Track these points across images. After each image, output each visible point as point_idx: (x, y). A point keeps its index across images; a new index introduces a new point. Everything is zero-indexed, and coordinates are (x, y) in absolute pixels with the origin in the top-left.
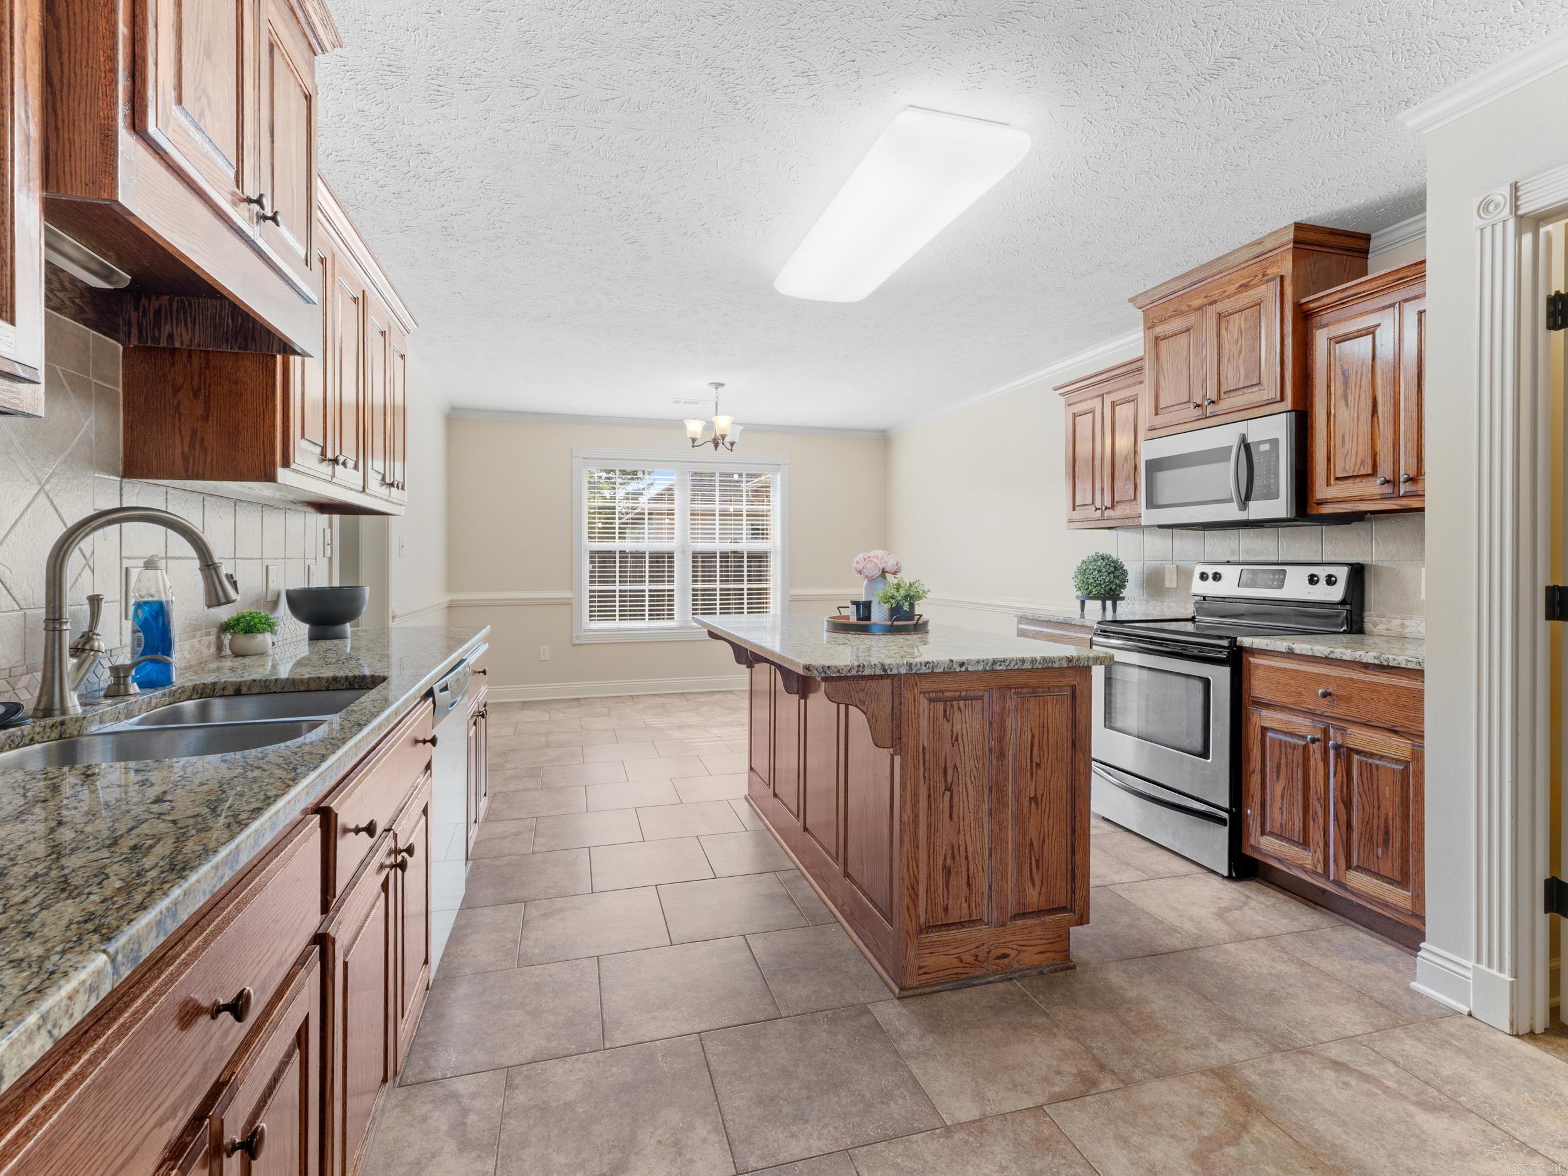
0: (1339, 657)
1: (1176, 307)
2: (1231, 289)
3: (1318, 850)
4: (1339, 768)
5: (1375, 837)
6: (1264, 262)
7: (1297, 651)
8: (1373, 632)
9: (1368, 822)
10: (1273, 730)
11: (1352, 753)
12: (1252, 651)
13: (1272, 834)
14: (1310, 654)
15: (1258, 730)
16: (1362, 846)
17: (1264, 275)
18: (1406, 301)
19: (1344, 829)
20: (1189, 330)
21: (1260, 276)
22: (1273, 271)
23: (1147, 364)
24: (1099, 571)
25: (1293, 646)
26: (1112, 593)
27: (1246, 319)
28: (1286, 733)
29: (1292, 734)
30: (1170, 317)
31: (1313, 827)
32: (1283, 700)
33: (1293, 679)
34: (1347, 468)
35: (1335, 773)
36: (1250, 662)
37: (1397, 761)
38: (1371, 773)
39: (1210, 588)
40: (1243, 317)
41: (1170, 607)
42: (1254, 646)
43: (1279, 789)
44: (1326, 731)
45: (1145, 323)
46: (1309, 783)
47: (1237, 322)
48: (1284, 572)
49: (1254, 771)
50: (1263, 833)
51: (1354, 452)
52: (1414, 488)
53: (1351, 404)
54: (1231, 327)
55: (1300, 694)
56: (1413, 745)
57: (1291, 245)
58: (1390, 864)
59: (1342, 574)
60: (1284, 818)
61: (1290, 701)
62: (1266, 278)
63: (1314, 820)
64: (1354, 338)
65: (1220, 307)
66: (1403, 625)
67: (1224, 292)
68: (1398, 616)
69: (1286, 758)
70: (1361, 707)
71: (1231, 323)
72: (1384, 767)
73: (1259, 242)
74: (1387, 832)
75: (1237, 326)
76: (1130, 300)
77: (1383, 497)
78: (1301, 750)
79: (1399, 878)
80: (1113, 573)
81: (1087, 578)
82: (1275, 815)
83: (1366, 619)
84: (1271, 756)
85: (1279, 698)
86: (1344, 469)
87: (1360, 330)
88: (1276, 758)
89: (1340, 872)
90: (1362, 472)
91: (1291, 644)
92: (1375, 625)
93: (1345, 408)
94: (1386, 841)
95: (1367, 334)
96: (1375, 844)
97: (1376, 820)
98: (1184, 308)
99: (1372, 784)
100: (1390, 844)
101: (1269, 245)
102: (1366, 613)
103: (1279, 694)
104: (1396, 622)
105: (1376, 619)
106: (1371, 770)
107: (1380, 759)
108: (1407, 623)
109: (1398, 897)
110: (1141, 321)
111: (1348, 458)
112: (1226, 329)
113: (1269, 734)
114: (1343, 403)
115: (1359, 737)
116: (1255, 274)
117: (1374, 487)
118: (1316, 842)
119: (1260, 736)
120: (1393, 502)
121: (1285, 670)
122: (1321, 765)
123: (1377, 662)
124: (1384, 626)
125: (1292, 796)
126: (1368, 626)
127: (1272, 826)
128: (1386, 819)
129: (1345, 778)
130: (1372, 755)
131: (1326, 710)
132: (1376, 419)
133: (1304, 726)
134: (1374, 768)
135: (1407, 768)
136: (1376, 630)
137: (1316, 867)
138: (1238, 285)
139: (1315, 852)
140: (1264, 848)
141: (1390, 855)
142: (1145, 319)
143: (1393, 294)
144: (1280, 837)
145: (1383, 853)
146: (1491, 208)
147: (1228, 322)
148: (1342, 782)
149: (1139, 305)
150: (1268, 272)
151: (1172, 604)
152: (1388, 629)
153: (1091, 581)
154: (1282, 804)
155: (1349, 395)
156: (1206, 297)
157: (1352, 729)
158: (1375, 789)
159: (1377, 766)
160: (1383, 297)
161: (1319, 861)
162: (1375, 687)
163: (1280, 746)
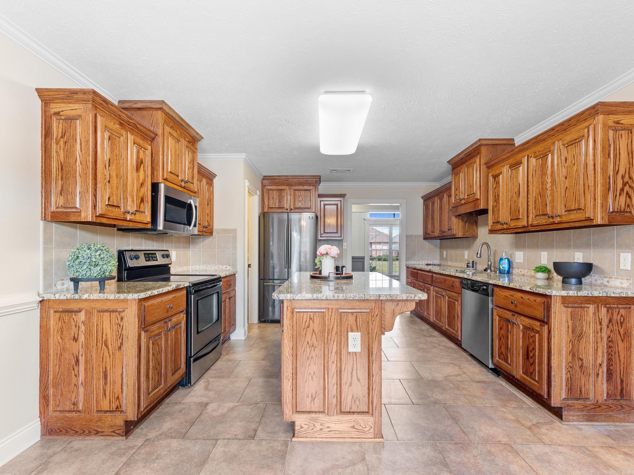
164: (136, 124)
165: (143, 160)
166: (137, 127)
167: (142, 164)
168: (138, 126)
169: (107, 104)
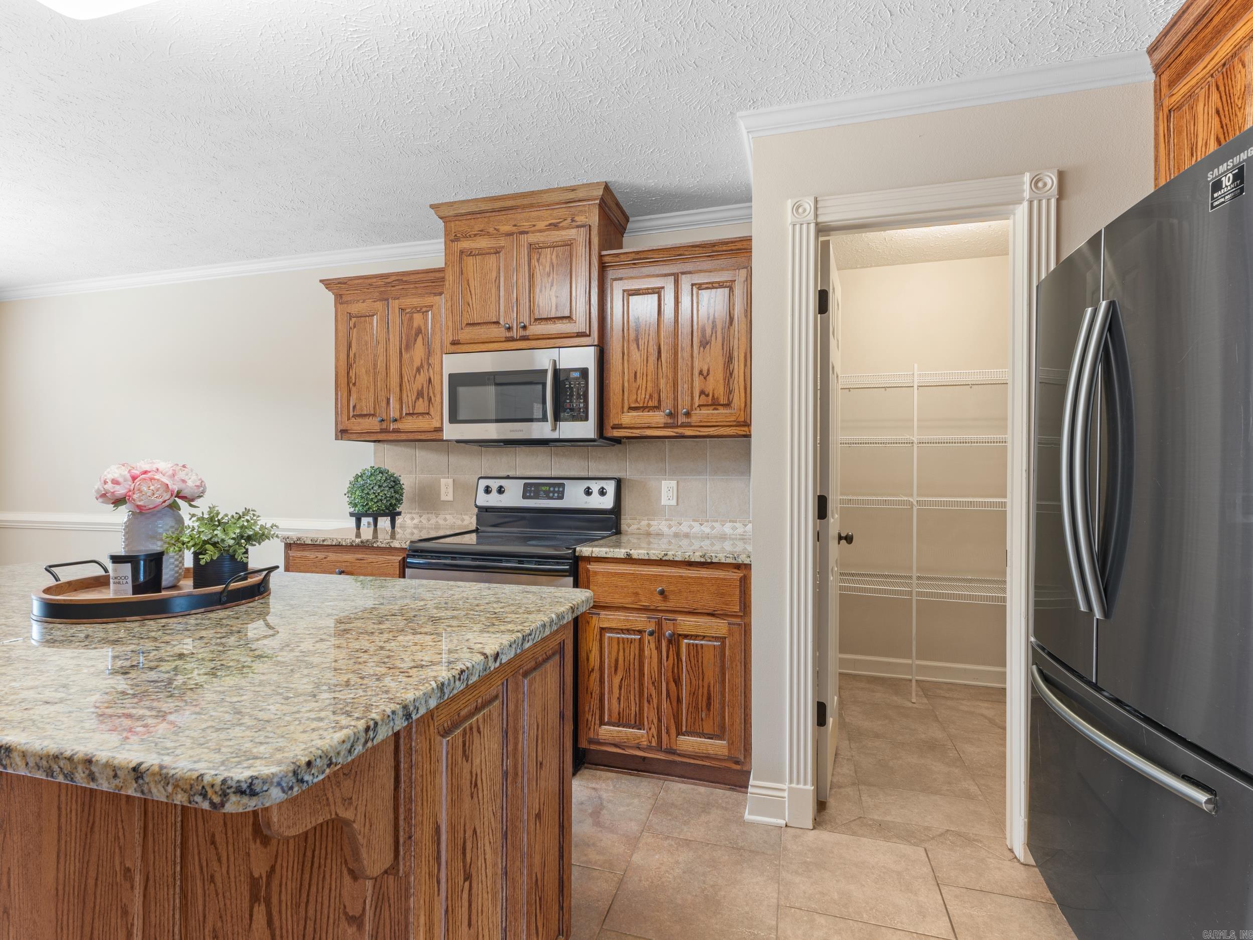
0: (671, 559)
1: (481, 227)
2: (542, 225)
3: (653, 726)
4: (671, 653)
5: (700, 704)
6: (572, 209)
7: (635, 556)
8: (627, 531)
9: (694, 694)
10: (611, 630)
11: (680, 638)
12: (590, 559)
13: (609, 724)
14: (647, 558)
15: (597, 631)
16: (689, 714)
17: (573, 221)
18: (683, 273)
19: (675, 704)
20: (497, 252)
21: (569, 220)
22: (581, 219)
23: (450, 277)
24: (380, 486)
25: (631, 552)
26: (391, 508)
27: (557, 256)
28: (622, 631)
29: (628, 631)
30: (475, 235)
31: (649, 708)
32: (621, 601)
33: (631, 581)
34: (639, 400)
35: (667, 657)
36: (588, 571)
37: (716, 638)
38: (697, 652)
39: (494, 500)
40: (555, 253)
41: (445, 520)
42: (594, 555)
43: (616, 681)
44: (659, 624)
45: (446, 235)
46: (643, 670)
47: (549, 256)
48: (563, 485)
49: (593, 670)
50: (602, 723)
51: (644, 387)
52: (687, 420)
53: (641, 347)
54: (542, 260)
55: (637, 594)
56: (729, 624)
57: (598, 202)
58: (712, 724)
59: (610, 487)
60: (622, 706)
61: (627, 601)
62: (574, 224)
63: (649, 702)
64: (643, 294)
65: (532, 238)
66: (649, 525)
67: (534, 226)
68: (646, 518)
69: (624, 652)
70: (690, 598)
71: (542, 256)
72: (707, 646)
73: (573, 189)
74: (709, 698)
75: (549, 260)
76: (432, 207)
77: (666, 426)
78: (637, 644)
79: (717, 732)
80: (393, 487)
81: (368, 494)
82: (612, 705)
83: (622, 522)
84: (610, 653)
85: (618, 600)
86: (636, 401)
87: (648, 289)
88: (614, 654)
89: (672, 740)
90: (651, 404)
91: (628, 551)
92: (629, 526)
93: (637, 350)
94: (709, 704)
95: (654, 293)
96: (700, 710)
97: (701, 690)
98: (491, 230)
99: (698, 661)
100: (712, 706)
101: (580, 194)
102: (622, 517)
103: (616, 596)
104: (644, 523)
105: (629, 521)
106: (697, 650)
107: (702, 640)
108: (652, 523)
109: (718, 747)
110: (442, 234)
111: (639, 392)
112: (538, 260)
113: (608, 635)
114: (635, 346)
115: (687, 624)
116: (564, 217)
117: (659, 417)
118: (650, 719)
119: (598, 637)
120: (672, 430)
121: (622, 575)
122: (655, 653)
123: (703, 560)
124: (636, 527)
125: (629, 685)
126: (624, 527)
127: (610, 716)
128: (709, 687)
129: (676, 660)
130: (696, 637)
131: (659, 605)
132: (660, 363)
133: (640, 621)
134: (699, 647)
135: (723, 644)
136: (630, 530)
137: (650, 742)
138: (548, 223)
139: (650, 729)
140: (604, 737)
141: (712, 715)
142: (446, 230)
143: (672, 266)
144: (619, 722)
145: (706, 715)
146: (800, 210)
147: (540, 254)
148: (674, 664)
149: (442, 214)
150: (576, 218)
151: (448, 517)
152: (639, 529)
153: (373, 496)
154: (620, 694)
155: (640, 340)
156: (515, 225)
157: (680, 618)
158: (700, 665)
159: (702, 645)
160: (664, 267)
161: (653, 737)
162: (699, 581)
163: (619, 643)
164: (399, 278)
165: (423, 328)
166: (406, 281)
167: (420, 336)
168: (405, 279)
169: (345, 283)
